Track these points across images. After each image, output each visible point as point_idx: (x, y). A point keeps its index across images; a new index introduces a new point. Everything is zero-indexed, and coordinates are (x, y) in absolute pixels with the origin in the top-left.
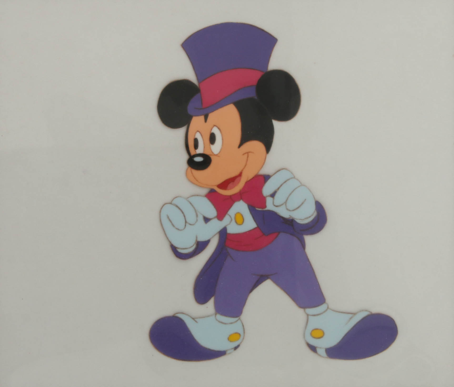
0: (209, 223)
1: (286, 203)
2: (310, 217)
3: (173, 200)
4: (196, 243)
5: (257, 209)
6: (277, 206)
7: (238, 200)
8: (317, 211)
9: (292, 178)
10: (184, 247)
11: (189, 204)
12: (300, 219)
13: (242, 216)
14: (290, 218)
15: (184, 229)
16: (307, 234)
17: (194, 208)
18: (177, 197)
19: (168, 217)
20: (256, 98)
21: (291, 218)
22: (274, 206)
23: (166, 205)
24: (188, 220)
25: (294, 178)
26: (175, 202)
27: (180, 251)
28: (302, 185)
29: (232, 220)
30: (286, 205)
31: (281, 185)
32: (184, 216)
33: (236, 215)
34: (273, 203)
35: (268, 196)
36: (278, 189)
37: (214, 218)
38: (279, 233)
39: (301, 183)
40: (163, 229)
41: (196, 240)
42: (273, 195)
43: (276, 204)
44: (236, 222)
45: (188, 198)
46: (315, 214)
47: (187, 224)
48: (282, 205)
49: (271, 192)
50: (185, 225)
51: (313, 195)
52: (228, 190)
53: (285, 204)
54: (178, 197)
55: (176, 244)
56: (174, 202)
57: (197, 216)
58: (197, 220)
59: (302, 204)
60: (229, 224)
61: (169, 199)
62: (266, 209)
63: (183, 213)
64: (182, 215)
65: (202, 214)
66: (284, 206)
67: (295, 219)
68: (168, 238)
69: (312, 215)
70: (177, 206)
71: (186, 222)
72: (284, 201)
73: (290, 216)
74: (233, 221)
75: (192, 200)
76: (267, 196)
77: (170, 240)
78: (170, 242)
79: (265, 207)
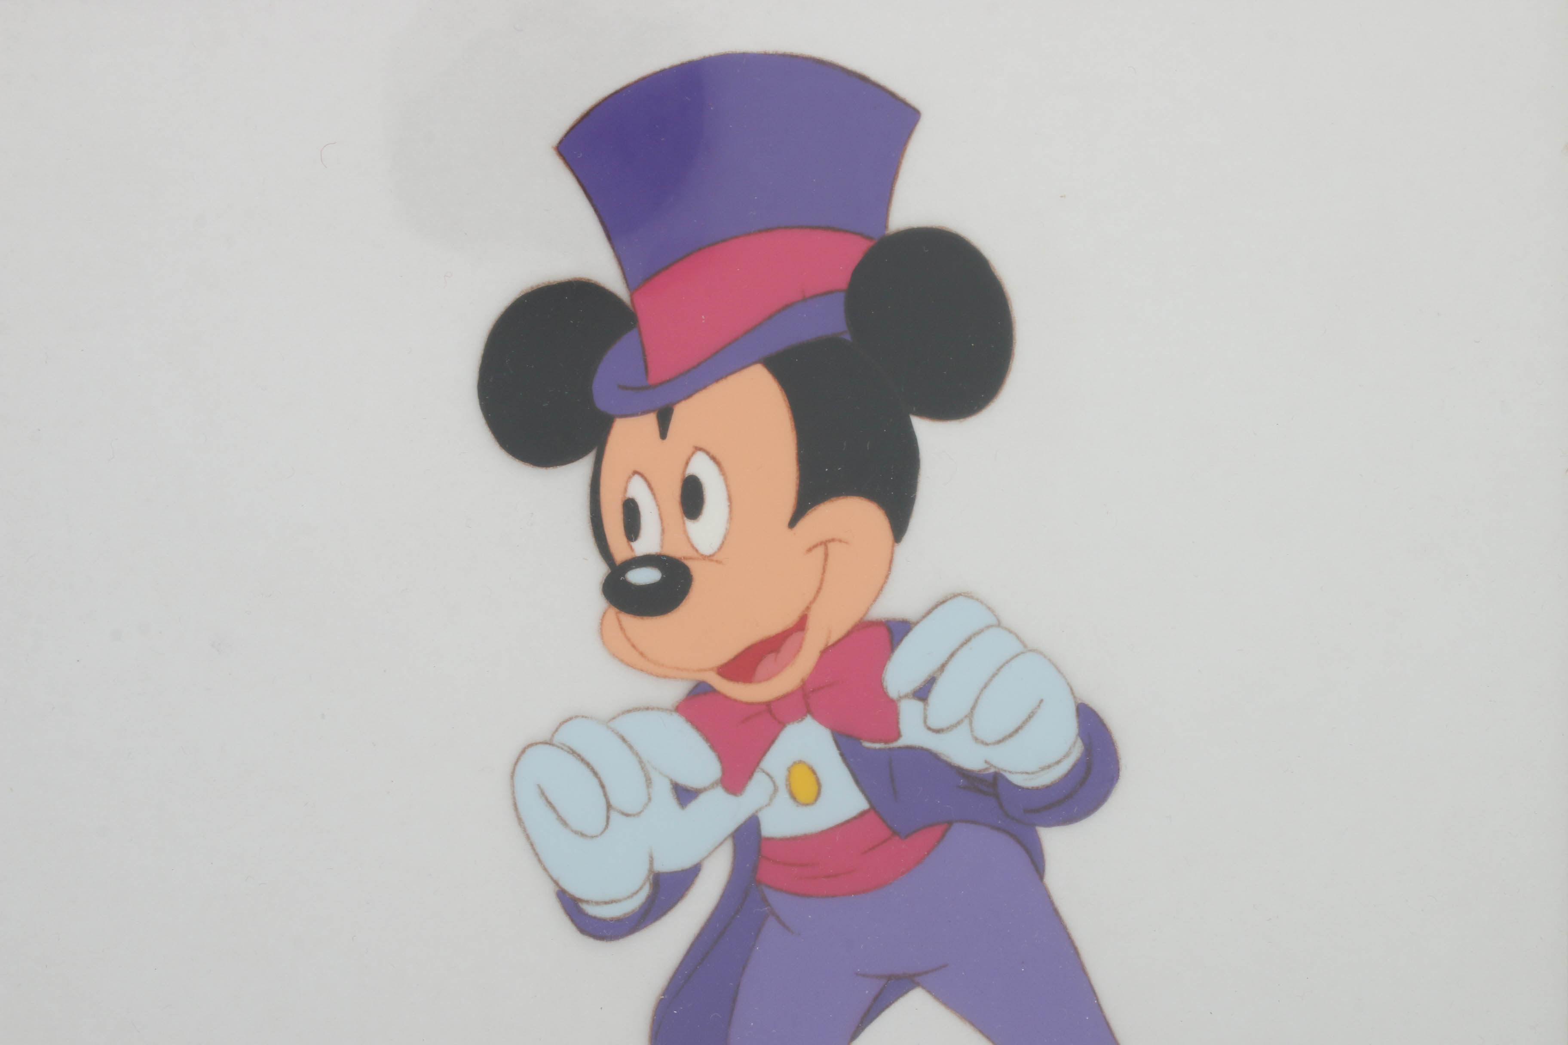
0: (695, 806)
1: (970, 715)
2: (1058, 762)
3: (556, 730)
4: (651, 877)
5: (867, 744)
6: (938, 731)
7: (797, 716)
8: (1082, 739)
9: (989, 627)
10: (607, 899)
11: (620, 741)
12: (1022, 773)
13: (814, 772)
14: (986, 769)
15: (602, 833)
16: (1049, 824)
17: (637, 754)
18: (571, 719)
19: (543, 794)
20: (848, 337)
21: (992, 770)
22: (930, 733)
23: (529, 751)
24: (613, 801)
25: (999, 624)
26: (565, 736)
27: (592, 910)
28: (1026, 649)
29: (776, 789)
30: (971, 723)
31: (952, 655)
32: (603, 786)
33: (789, 770)
34: (925, 722)
35: (906, 696)
36: (943, 667)
37: (713, 786)
38: (950, 823)
39: (1022, 642)
40: (528, 837)
41: (651, 870)
42: (922, 693)
43: (935, 723)
44: (793, 797)
45: (614, 718)
46: (1078, 751)
47: (614, 815)
48: (959, 723)
49: (916, 679)
50: (608, 818)
51: (1068, 684)
52: (760, 682)
53: (967, 721)
54: (576, 717)
55: (576, 889)
56: (559, 738)
57: (649, 782)
58: (650, 799)
59: (1030, 717)
60: (768, 805)
61: (541, 728)
62: (901, 743)
63: (595, 774)
64: (595, 781)
65: (666, 776)
66: (964, 727)
67: (1005, 771)
68: (545, 869)
69: (1067, 755)
70: (573, 752)
71: (609, 806)
72: (965, 709)
73: (986, 762)
74: (783, 795)
75: (626, 725)
76: (901, 698)
77: (555, 877)
78: (556, 883)
79: (898, 735)
